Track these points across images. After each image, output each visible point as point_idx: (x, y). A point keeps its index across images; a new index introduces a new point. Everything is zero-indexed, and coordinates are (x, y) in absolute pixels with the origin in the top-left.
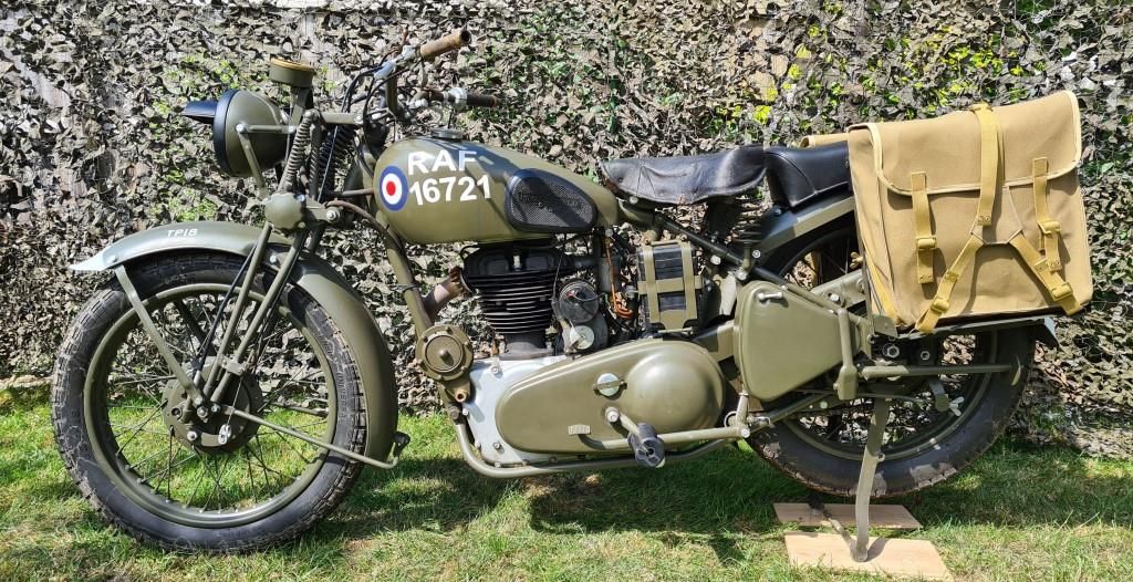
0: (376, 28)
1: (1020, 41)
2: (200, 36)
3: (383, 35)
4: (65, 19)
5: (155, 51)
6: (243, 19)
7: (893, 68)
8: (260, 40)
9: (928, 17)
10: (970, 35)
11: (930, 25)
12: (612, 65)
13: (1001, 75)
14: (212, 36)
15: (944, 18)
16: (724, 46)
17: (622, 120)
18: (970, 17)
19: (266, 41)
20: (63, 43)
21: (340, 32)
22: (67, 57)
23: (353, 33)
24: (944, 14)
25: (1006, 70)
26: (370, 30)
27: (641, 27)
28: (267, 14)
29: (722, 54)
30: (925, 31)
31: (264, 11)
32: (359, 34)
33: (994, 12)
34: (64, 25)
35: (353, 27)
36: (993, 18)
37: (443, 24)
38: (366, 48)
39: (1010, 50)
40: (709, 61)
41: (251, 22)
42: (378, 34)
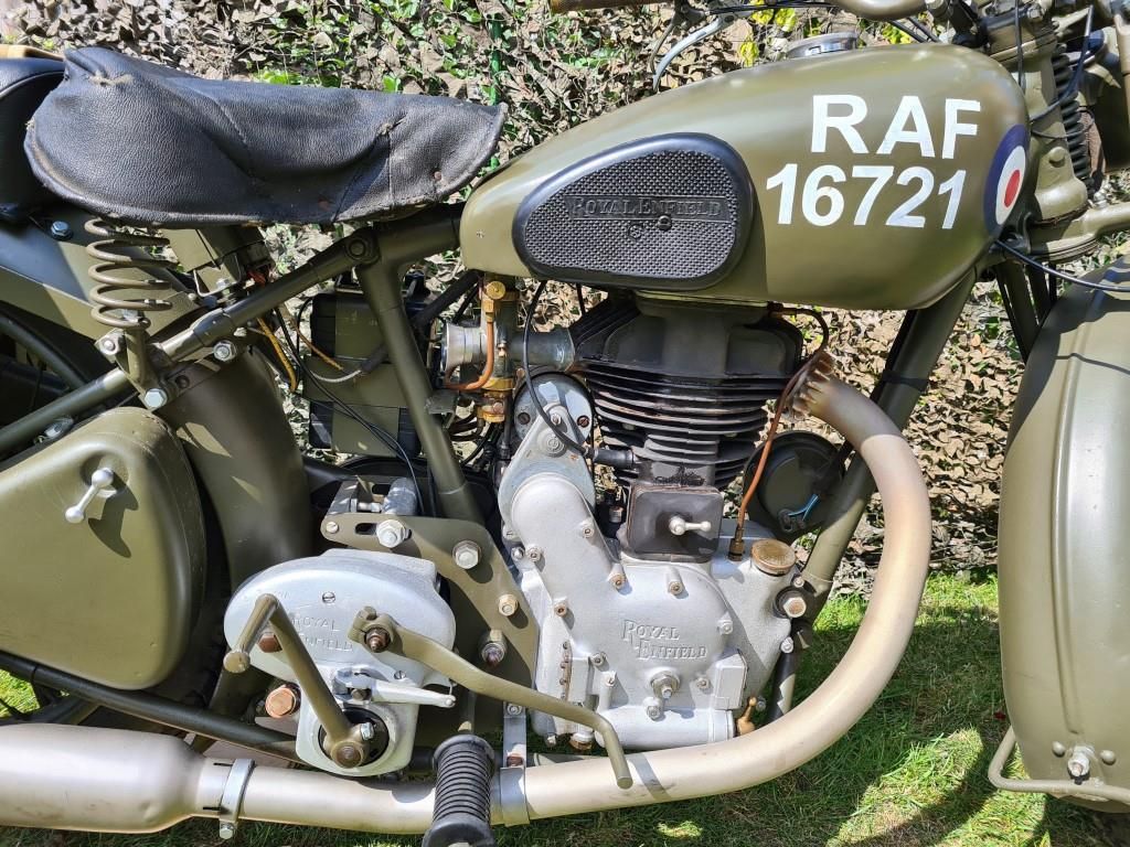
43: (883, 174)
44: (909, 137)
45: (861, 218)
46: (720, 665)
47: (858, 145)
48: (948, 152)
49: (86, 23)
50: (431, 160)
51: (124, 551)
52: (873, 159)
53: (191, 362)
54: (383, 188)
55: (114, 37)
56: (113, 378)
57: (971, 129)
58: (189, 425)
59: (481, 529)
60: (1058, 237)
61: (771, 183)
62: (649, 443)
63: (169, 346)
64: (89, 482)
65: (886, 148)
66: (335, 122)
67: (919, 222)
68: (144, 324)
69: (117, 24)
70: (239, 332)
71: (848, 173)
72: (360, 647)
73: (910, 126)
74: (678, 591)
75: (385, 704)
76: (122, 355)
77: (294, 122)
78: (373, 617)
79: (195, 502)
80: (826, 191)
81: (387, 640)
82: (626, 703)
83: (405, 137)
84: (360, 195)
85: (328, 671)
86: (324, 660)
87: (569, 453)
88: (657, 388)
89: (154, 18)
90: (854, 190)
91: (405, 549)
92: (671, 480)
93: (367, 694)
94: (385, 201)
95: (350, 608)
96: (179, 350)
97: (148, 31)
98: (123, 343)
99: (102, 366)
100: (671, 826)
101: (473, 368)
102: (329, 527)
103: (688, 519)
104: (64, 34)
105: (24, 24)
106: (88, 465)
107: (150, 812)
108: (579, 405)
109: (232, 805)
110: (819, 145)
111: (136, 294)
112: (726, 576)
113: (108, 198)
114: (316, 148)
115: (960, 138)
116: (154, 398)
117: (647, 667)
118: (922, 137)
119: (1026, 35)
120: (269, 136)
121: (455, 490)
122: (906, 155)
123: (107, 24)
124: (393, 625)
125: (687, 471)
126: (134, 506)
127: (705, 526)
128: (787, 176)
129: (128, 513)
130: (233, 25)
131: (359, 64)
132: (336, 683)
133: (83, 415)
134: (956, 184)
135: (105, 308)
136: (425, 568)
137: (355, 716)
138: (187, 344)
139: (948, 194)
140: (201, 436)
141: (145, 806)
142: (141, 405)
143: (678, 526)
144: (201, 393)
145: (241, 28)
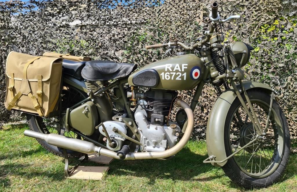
0: (93, 29)
1: (285, 22)
2: (51, 34)
3: (96, 31)
4: (20, 31)
5: (40, 38)
6: (61, 28)
7: (242, 33)
8: (66, 34)
9: (254, 16)
10: (267, 21)
11: (254, 19)
12: (157, 36)
13: (278, 33)
14: (54, 33)
15: (259, 16)
16: (190, 29)
17: (160, 52)
18: (268, 15)
19: (67, 34)
20: (20, 37)
21: (85, 31)
22: (20, 41)
23: (88, 31)
24: (259, 15)
25: (280, 32)
26: (92, 29)
27: (166, 24)
28: (67, 27)
29: (189, 31)
30: (253, 21)
31: (66, 26)
32: (89, 31)
33: (276, 13)
34: (19, 32)
35: (88, 29)
36: (275, 15)
37: (111, 27)
38: (92, 35)
39: (282, 25)
40: (185, 34)
41: (63, 29)
42: (94, 30)
43: (174, 73)
44: (177, 69)
45: (172, 79)
46: (163, 141)
47: (171, 70)
48: (183, 70)
49: (94, 45)
50: (125, 72)
51: (88, 117)
52: (173, 72)
53: (98, 96)
54: (119, 75)
55: (98, 47)
56: (89, 98)
57: (186, 68)
58: (97, 104)
59: (132, 120)
60: (215, 80)
61: (161, 75)
62: (153, 108)
63: (95, 94)
64: (85, 109)
65: (174, 70)
66: (114, 68)
67: (180, 79)
68: (92, 91)
69: (99, 45)
70: (103, 92)
71: (170, 73)
72: (113, 132)
73: (177, 68)
74: (156, 129)
75: (116, 140)
76: (90, 95)
77: (109, 69)
78: (115, 128)
79: (97, 113)
80: (167, 75)
81: (116, 131)
82: (150, 145)
83: (122, 69)
84: (116, 76)
85: (110, 135)
86: (109, 134)
87: (143, 109)
88: (154, 101)
89: (105, 43)
90: (171, 75)
91: (122, 122)
92: (156, 114)
93: (114, 138)
94: (119, 77)
95: (113, 127)
96: (96, 95)
97: (104, 45)
98: (90, 93)
99: (88, 96)
100: (166, 173)
101: (131, 98)
102: (113, 118)
103: (158, 119)
104: (92, 47)
105: (86, 46)
106: (85, 107)
107: (89, 150)
108: (146, 103)
109: (98, 152)
110: (166, 70)
111: (92, 88)
112: (166, 129)
113: (88, 79)
114: (111, 71)
115: (184, 69)
116: (93, 100)
117: (152, 140)
118: (179, 69)
119: (204, 53)
120: (105, 70)
121: (130, 115)
122: (177, 71)
123: (98, 45)
124: (117, 129)
125: (159, 112)
126: (89, 112)
127: (160, 120)
128: (163, 74)
129: (89, 113)
130: (116, 44)
131: (135, 49)
132: (110, 136)
133: (86, 102)
134: (185, 74)
135: (88, 90)
136: (124, 124)
137: (113, 141)
138: (97, 94)
139: (184, 76)
140: (98, 105)
141: (89, 149)
142: (91, 101)
143: (156, 120)
144: (99, 100)
145: (117, 44)
